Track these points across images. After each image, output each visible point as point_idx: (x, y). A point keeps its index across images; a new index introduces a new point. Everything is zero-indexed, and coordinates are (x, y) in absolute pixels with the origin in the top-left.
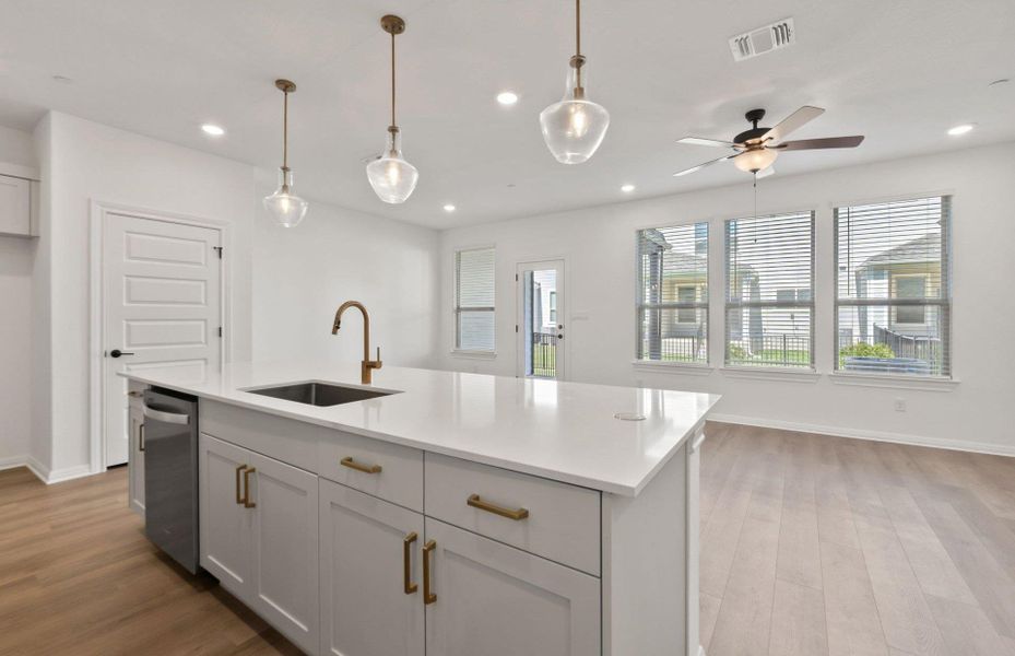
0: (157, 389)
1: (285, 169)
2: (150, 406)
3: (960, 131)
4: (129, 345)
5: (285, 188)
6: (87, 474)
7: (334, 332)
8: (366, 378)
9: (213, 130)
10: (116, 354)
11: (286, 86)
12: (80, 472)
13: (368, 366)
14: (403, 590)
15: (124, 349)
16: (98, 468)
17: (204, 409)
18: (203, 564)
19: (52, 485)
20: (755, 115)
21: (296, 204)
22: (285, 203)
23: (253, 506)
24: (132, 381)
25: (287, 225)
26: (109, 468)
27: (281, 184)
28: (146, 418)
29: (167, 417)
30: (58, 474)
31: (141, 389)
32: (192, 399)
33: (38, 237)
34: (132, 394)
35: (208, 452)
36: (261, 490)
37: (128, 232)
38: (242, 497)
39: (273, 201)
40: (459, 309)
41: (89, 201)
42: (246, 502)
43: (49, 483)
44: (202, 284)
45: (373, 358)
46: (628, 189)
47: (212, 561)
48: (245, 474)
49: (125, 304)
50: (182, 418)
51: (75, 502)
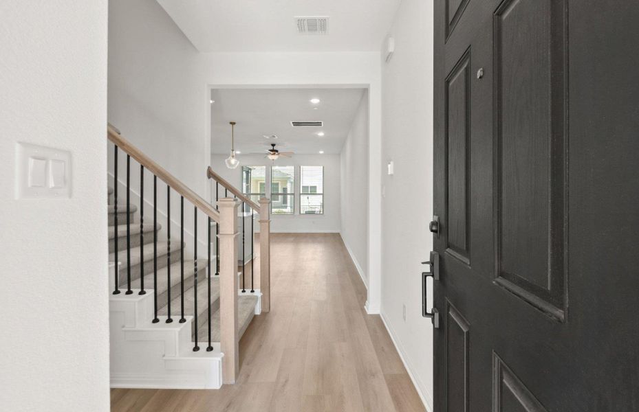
3: (321, 152)
20: (273, 145)
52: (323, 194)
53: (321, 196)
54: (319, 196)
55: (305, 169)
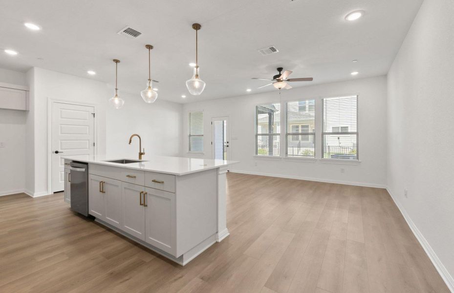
0: (74, 162)
1: (116, 89)
2: (72, 167)
3: (355, 73)
4: (61, 149)
5: (116, 95)
6: (47, 194)
7: (129, 144)
8: (140, 157)
9: (91, 73)
10: (57, 152)
11: (117, 61)
12: (45, 194)
13: (141, 154)
14: (139, 204)
15: (59, 151)
16: (51, 193)
17: (90, 166)
18: (90, 213)
19: (35, 198)
20: (280, 69)
21: (120, 101)
22: (117, 101)
23: (104, 192)
24: (66, 160)
25: (117, 108)
26: (54, 193)
27: (115, 95)
28: (71, 170)
29: (78, 169)
30: (37, 194)
31: (69, 162)
32: (86, 164)
33: (29, 111)
34: (66, 164)
35: (92, 179)
36: (107, 188)
37: (61, 109)
38: (101, 190)
39: (113, 100)
40: (190, 136)
41: (47, 98)
42: (102, 191)
43: (34, 197)
44: (88, 127)
45: (142, 152)
46: (249, 90)
47: (93, 212)
48: (102, 183)
49: (60, 134)
50: (83, 170)
51: (44, 202)
52: (357, 133)
53: (355, 136)
54: (352, 135)
55: (331, 102)
